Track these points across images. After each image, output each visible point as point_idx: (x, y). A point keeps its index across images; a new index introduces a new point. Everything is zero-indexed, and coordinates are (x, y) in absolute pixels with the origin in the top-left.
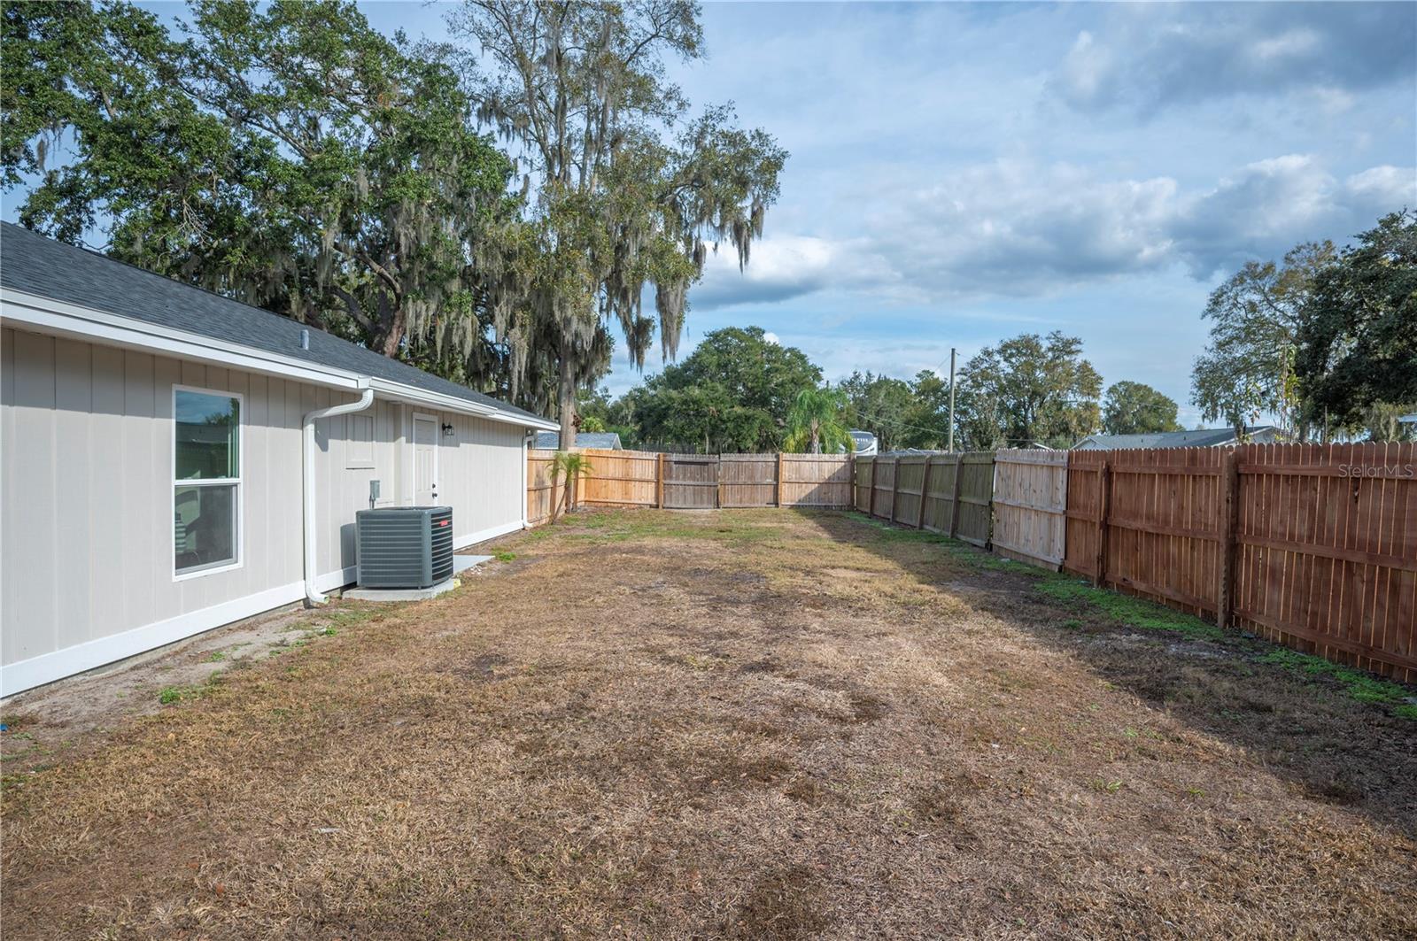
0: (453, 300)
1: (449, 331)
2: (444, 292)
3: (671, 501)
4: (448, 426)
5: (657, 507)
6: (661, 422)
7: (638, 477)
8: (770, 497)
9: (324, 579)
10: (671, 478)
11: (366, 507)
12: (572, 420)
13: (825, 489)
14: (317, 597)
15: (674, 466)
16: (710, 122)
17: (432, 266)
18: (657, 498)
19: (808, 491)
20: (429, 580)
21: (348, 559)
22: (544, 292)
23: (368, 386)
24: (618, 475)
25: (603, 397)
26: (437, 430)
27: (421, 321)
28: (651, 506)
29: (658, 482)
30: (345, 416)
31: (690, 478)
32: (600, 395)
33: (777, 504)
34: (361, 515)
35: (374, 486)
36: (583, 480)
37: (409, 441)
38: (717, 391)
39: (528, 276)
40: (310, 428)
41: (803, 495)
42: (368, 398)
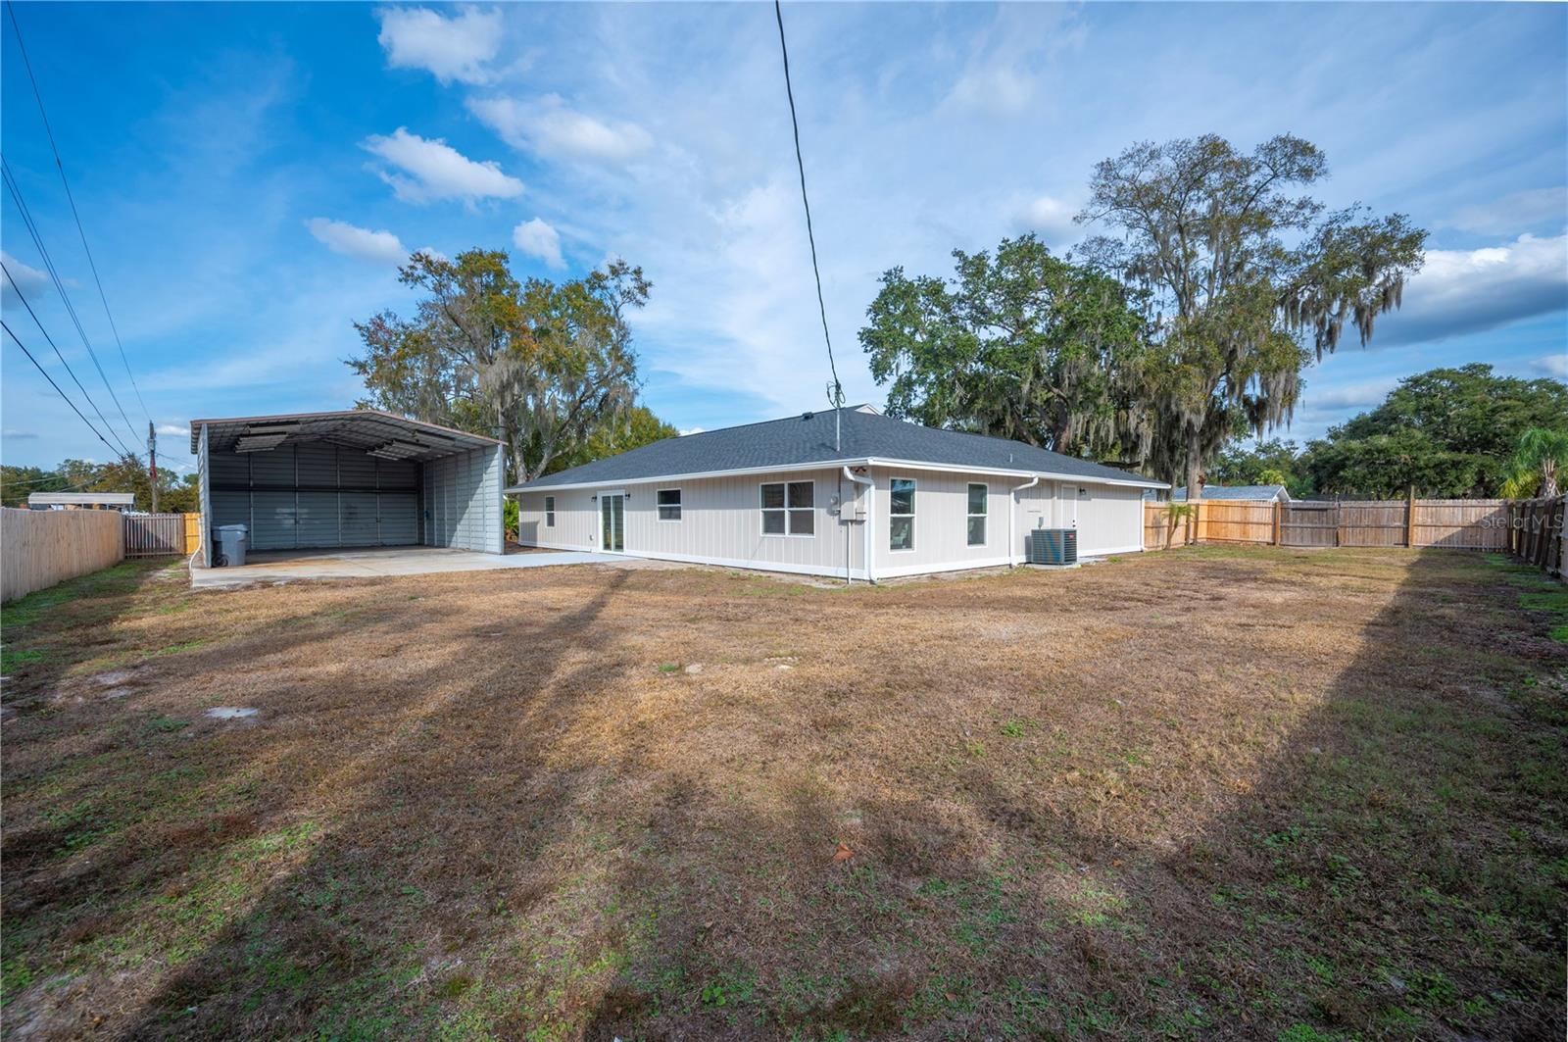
0: (1101, 410)
1: (1097, 431)
2: (1095, 405)
3: (1288, 539)
4: (1083, 490)
5: (1274, 544)
6: (1338, 472)
7: (1255, 520)
8: (1398, 536)
9: (1018, 558)
10: (1288, 521)
11: (1037, 528)
12: (1198, 479)
13: (1471, 532)
14: (1015, 564)
15: (1291, 512)
16: (1335, 226)
17: (1087, 390)
18: (1274, 536)
19: (1447, 534)
20: (1063, 561)
21: (1028, 552)
22: (1165, 395)
23: (1035, 475)
24: (1237, 519)
25: (1288, 449)
26: (1076, 492)
27: (1080, 425)
28: (1268, 544)
29: (1275, 525)
30: (1027, 489)
31: (1309, 522)
32: (1284, 448)
33: (1407, 545)
34: (1033, 531)
35: (1041, 519)
36: (1205, 524)
37: (1059, 498)
38: (1413, 437)
39: (1154, 386)
40: (1013, 494)
41: (1442, 537)
42: (1036, 481)
